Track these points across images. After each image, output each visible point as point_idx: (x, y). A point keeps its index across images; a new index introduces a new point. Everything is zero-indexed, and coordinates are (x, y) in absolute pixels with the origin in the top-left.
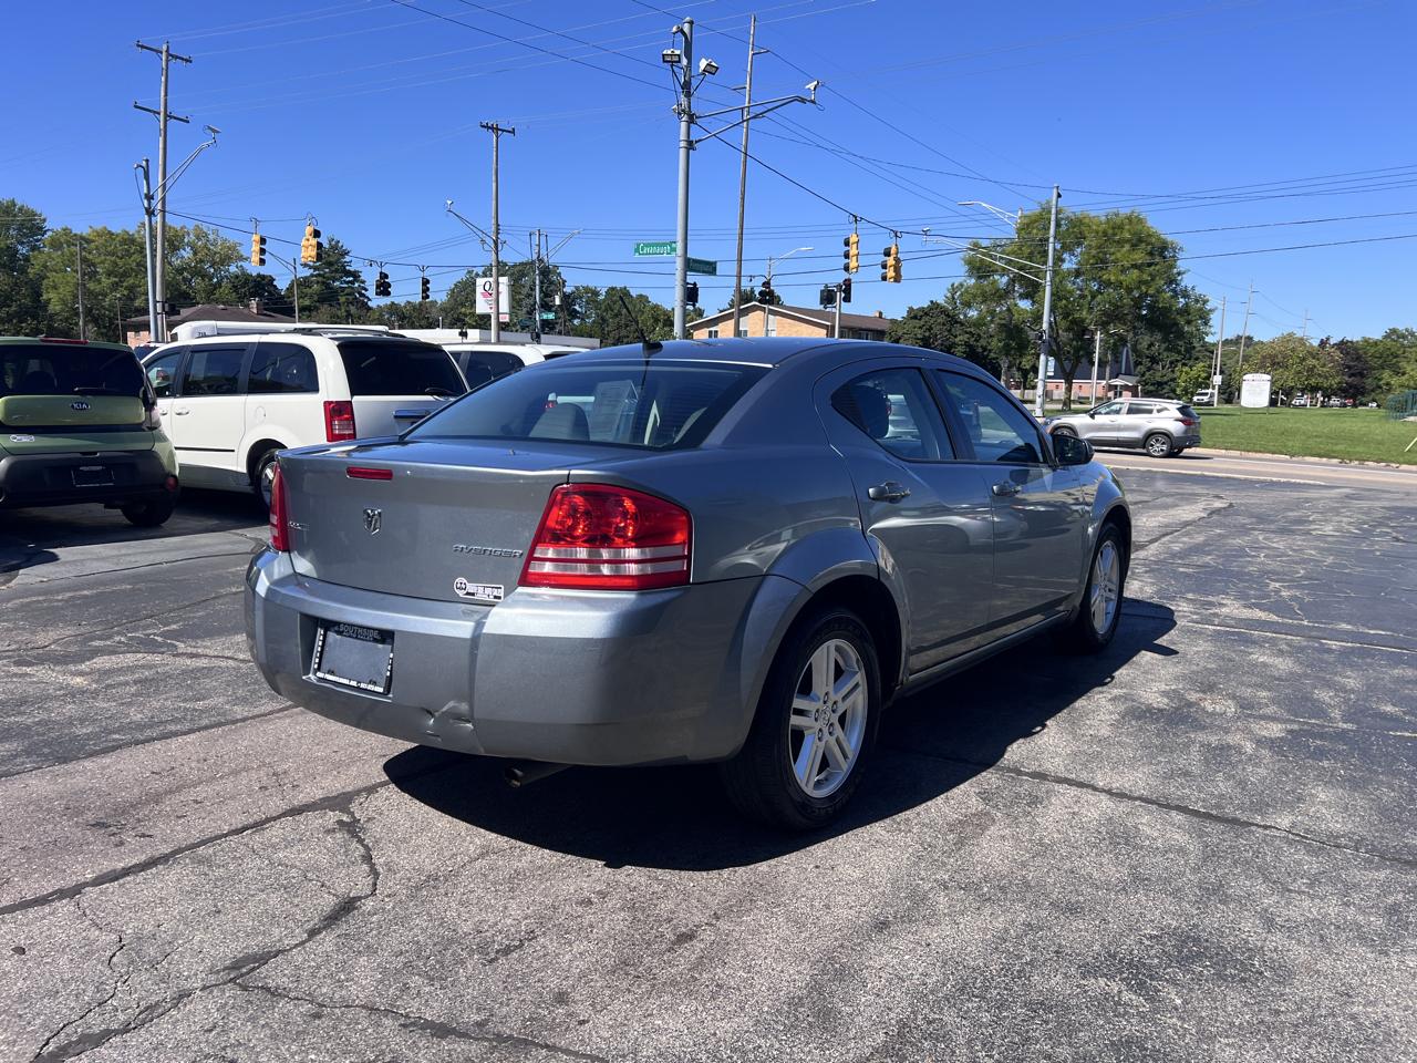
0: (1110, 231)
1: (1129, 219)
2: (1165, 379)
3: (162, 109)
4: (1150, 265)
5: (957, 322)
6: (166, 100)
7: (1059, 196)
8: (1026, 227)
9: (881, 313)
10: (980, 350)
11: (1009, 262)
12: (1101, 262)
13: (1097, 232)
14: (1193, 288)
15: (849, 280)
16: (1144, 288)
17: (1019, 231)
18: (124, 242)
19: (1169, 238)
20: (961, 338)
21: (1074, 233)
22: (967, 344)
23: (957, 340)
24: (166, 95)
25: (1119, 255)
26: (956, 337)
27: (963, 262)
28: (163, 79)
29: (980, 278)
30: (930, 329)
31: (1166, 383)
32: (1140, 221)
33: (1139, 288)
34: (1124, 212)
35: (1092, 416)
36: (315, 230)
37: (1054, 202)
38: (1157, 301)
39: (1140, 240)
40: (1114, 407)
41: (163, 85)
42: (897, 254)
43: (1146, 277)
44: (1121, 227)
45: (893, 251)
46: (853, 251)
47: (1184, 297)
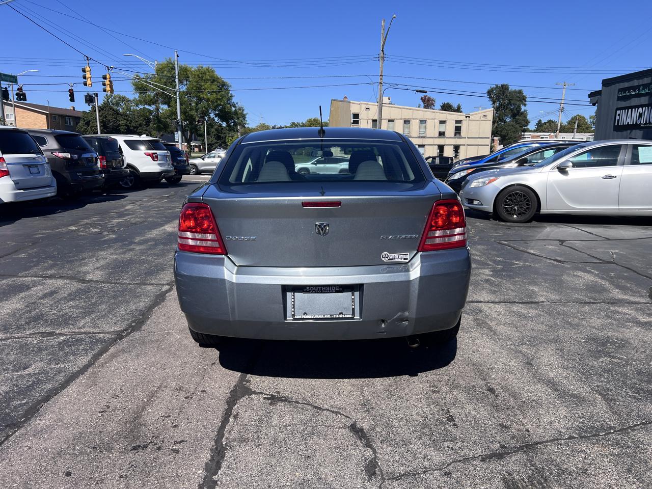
0: (201, 75)
1: (207, 69)
2: (213, 142)
4: (219, 92)
5: (118, 114)
7: (178, 56)
8: (160, 70)
9: (74, 108)
10: (132, 128)
11: (156, 86)
12: (199, 89)
13: (195, 75)
14: (237, 103)
15: (72, 90)
16: (219, 102)
17: (157, 71)
19: (225, 80)
20: (122, 122)
21: (185, 74)
22: (126, 125)
23: (120, 123)
25: (206, 86)
26: (120, 121)
27: (132, 85)
29: (140, 93)
30: (106, 117)
31: (213, 144)
32: (213, 71)
33: (217, 102)
34: (205, 67)
35: (203, 159)
37: (176, 59)
38: (225, 108)
39: (214, 81)
40: (212, 155)
42: (110, 78)
43: (219, 97)
44: (205, 73)
45: (108, 77)
46: (88, 75)
47: (234, 107)
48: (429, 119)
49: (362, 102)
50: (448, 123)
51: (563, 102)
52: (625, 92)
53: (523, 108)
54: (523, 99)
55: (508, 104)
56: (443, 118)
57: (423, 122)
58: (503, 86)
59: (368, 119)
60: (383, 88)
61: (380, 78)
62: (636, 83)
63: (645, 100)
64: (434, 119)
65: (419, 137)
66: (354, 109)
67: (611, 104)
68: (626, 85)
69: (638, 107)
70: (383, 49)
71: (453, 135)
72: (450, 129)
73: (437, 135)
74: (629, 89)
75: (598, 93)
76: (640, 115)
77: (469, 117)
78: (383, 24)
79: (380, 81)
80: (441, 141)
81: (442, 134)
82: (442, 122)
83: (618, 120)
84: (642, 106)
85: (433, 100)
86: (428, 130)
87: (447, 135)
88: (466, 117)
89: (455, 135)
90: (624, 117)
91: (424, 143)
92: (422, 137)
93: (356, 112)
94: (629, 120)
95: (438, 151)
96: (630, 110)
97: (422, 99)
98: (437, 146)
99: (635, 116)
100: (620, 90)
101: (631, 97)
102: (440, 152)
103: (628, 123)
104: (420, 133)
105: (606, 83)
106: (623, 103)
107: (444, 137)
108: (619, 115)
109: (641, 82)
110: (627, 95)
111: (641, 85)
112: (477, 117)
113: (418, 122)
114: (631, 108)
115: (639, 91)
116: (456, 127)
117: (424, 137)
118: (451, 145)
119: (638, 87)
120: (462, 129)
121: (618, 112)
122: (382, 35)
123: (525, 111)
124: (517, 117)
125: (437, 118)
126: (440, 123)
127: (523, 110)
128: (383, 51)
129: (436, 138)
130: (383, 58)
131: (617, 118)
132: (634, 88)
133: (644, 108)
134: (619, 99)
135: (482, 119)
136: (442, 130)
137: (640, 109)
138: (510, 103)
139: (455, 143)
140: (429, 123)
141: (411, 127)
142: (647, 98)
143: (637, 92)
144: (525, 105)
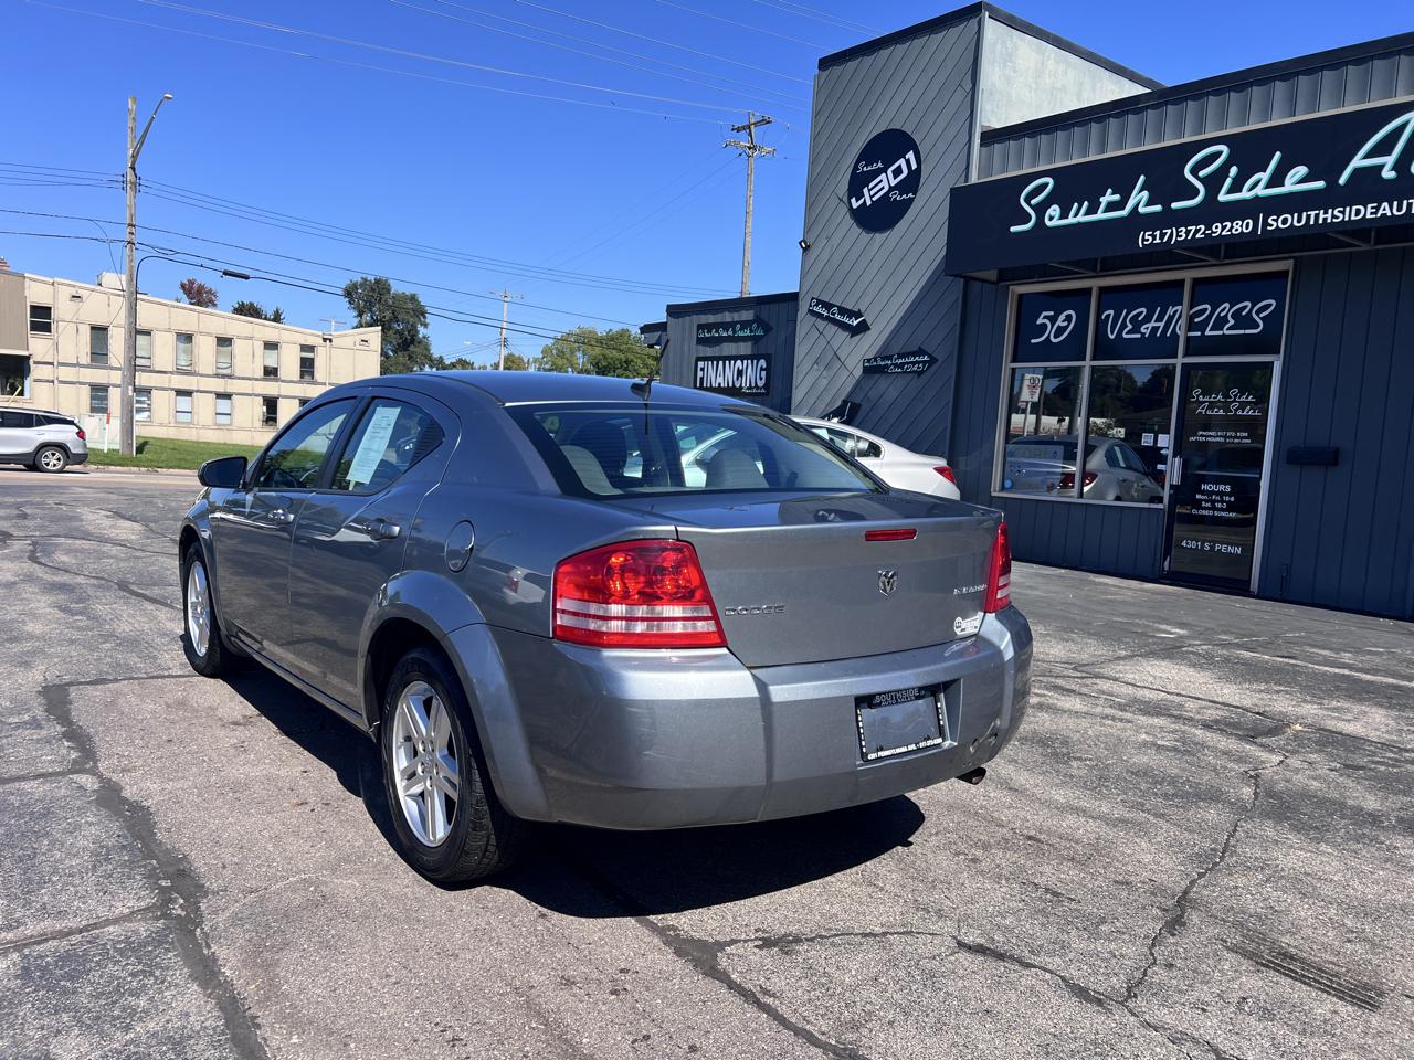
48: (239, 338)
49: (56, 279)
50: (284, 349)
51: (505, 325)
52: (709, 332)
53: (422, 331)
54: (420, 312)
55: (390, 321)
56: (272, 338)
57: (224, 341)
58: (377, 281)
59: (78, 323)
60: (138, 256)
61: (128, 230)
62: (727, 317)
63: (745, 348)
64: (251, 338)
65: (217, 376)
66: (37, 293)
67: (686, 348)
68: (711, 319)
69: (735, 358)
70: (133, 163)
71: (297, 377)
72: (290, 364)
73: (260, 373)
74: (717, 326)
75: (662, 327)
76: (740, 373)
77: (331, 341)
78: (131, 105)
79: (128, 238)
80: (270, 388)
81: (271, 373)
82: (271, 346)
83: (702, 379)
84: (742, 358)
85: (210, 292)
86: (237, 361)
87: (282, 374)
88: (325, 340)
89: (302, 376)
90: (712, 373)
91: (229, 390)
92: (224, 376)
93: (43, 301)
94: (720, 380)
95: (265, 408)
96: (721, 363)
97: (183, 286)
98: (261, 399)
99: (730, 374)
100: (701, 327)
101: (721, 340)
102: (268, 412)
103: (720, 384)
104: (219, 365)
105: (674, 311)
106: (708, 349)
107: (277, 380)
108: (702, 369)
109: (736, 317)
110: (713, 337)
111: (737, 322)
112: (348, 342)
113: (212, 342)
114: (724, 359)
115: (734, 332)
116: (302, 358)
117: (230, 377)
118: (295, 397)
119: (732, 325)
120: (316, 364)
121: (701, 364)
122: (129, 131)
123: (424, 337)
124: (412, 348)
125: (257, 335)
126: (265, 348)
127: (420, 335)
128: (133, 168)
129: (257, 379)
130: (134, 184)
131: (700, 374)
132: (726, 326)
133: (745, 362)
134: (700, 341)
135: (358, 347)
136: (271, 363)
137: (739, 362)
138: (395, 318)
139: (302, 395)
140: (238, 345)
141: (195, 351)
142: (750, 344)
143: (730, 333)
144: (426, 325)
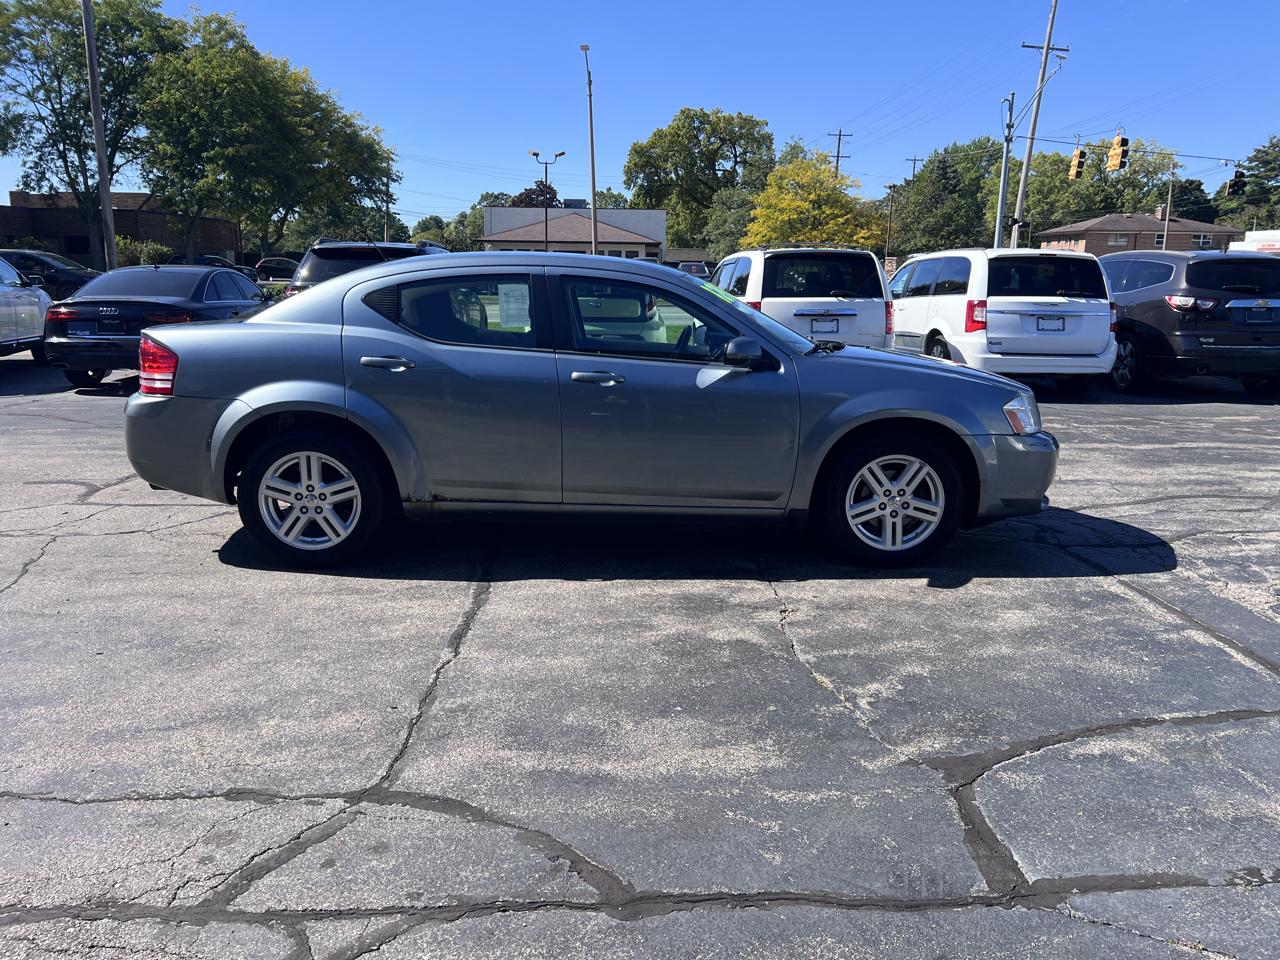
3: (1046, 44)
6: (1050, 33)
18: (1055, 163)
24: (1051, 28)
28: (1051, 16)
36: (1123, 139)
41: (1050, 20)
